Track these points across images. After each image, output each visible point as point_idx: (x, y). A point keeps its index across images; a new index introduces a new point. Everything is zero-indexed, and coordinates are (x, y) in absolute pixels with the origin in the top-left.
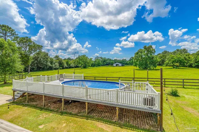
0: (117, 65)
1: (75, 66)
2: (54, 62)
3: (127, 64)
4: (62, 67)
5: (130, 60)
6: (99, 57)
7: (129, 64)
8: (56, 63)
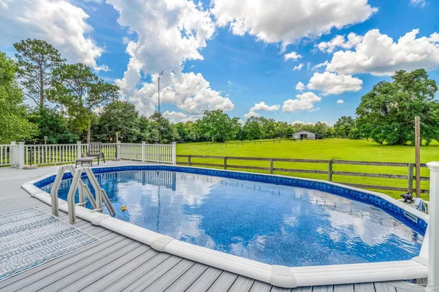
0: (302, 136)
1: (199, 137)
2: (149, 126)
3: (329, 135)
4: (167, 138)
5: (338, 125)
6: (257, 119)
7: (335, 134)
8: (154, 130)
